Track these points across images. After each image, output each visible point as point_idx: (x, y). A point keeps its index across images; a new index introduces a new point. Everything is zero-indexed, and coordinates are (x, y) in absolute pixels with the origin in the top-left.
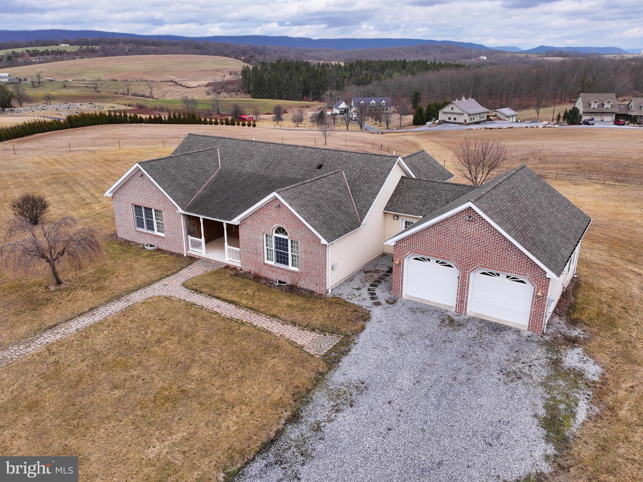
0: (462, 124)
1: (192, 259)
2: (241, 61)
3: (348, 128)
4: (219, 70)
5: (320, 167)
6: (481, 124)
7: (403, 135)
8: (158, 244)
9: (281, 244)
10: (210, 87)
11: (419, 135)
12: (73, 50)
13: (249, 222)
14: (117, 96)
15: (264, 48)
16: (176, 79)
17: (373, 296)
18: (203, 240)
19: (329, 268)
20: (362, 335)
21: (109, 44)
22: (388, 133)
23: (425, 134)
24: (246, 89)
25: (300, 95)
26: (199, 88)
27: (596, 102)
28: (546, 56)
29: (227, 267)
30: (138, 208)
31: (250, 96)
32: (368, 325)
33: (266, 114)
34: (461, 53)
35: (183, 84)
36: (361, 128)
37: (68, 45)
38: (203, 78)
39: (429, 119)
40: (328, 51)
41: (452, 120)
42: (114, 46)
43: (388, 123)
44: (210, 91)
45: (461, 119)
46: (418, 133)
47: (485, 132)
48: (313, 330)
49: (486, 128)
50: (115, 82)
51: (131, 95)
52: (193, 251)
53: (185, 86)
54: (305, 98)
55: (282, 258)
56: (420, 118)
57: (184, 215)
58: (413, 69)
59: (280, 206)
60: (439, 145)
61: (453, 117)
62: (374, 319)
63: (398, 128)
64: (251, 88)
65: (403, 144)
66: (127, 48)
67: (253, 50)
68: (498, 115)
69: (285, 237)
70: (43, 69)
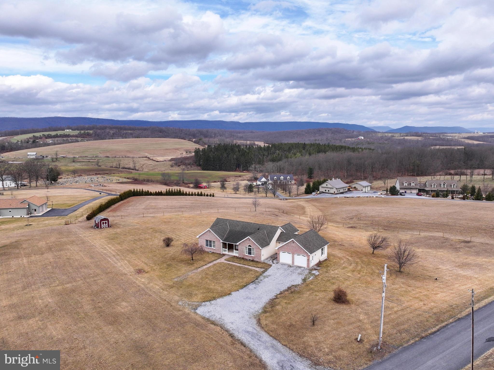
0: (333, 194)
1: (224, 255)
2: (192, 143)
3: (266, 195)
4: (177, 149)
5: (258, 229)
6: (344, 194)
7: (298, 201)
8: (212, 251)
9: (250, 250)
10: (173, 162)
11: (307, 201)
12: (74, 134)
13: (241, 244)
14: (111, 169)
15: (207, 131)
16: (149, 156)
17: (273, 262)
18: (227, 249)
19: (262, 255)
20: (270, 269)
21: (100, 130)
22: (290, 199)
23: (310, 200)
24: (197, 163)
25: (234, 167)
26: (165, 162)
27: (406, 182)
28: (407, 136)
29: (234, 256)
30: (207, 241)
31: (200, 168)
32: (271, 267)
33: (213, 182)
34: (346, 134)
35: (154, 159)
36: (274, 196)
37: (71, 130)
38: (167, 155)
39: (314, 191)
40: (252, 132)
41: (327, 192)
42: (103, 131)
43: (290, 193)
44: (173, 165)
45: (332, 191)
46: (307, 199)
47: (344, 199)
48: (259, 268)
49: (345, 197)
50: (107, 158)
51: (121, 168)
52: (224, 253)
53: (155, 161)
54: (238, 169)
55: (250, 253)
56: (309, 190)
57: (222, 242)
58: (310, 150)
59: (250, 240)
60: (316, 208)
61: (327, 190)
62: (273, 266)
63: (296, 196)
64: (201, 163)
65: (296, 208)
66: (112, 132)
67: (200, 133)
68: (357, 186)
69: (251, 248)
70: (58, 149)
